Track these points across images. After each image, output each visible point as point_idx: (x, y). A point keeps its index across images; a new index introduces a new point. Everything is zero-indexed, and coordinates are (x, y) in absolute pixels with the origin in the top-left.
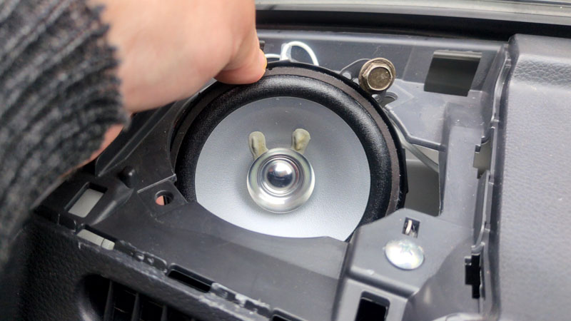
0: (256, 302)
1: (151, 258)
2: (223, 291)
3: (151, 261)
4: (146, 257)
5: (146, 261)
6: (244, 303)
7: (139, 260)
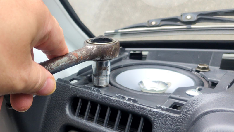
0: (132, 98)
1: (95, 89)
2: (120, 96)
3: (95, 90)
4: (94, 89)
5: (93, 90)
6: (127, 99)
7: (91, 90)
